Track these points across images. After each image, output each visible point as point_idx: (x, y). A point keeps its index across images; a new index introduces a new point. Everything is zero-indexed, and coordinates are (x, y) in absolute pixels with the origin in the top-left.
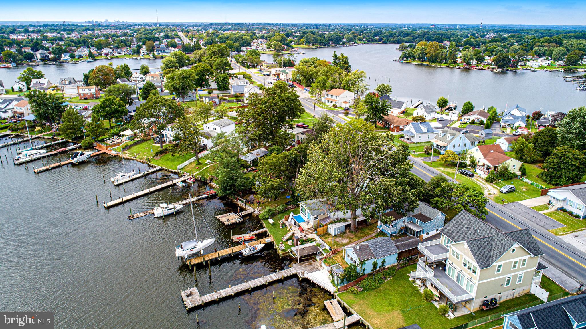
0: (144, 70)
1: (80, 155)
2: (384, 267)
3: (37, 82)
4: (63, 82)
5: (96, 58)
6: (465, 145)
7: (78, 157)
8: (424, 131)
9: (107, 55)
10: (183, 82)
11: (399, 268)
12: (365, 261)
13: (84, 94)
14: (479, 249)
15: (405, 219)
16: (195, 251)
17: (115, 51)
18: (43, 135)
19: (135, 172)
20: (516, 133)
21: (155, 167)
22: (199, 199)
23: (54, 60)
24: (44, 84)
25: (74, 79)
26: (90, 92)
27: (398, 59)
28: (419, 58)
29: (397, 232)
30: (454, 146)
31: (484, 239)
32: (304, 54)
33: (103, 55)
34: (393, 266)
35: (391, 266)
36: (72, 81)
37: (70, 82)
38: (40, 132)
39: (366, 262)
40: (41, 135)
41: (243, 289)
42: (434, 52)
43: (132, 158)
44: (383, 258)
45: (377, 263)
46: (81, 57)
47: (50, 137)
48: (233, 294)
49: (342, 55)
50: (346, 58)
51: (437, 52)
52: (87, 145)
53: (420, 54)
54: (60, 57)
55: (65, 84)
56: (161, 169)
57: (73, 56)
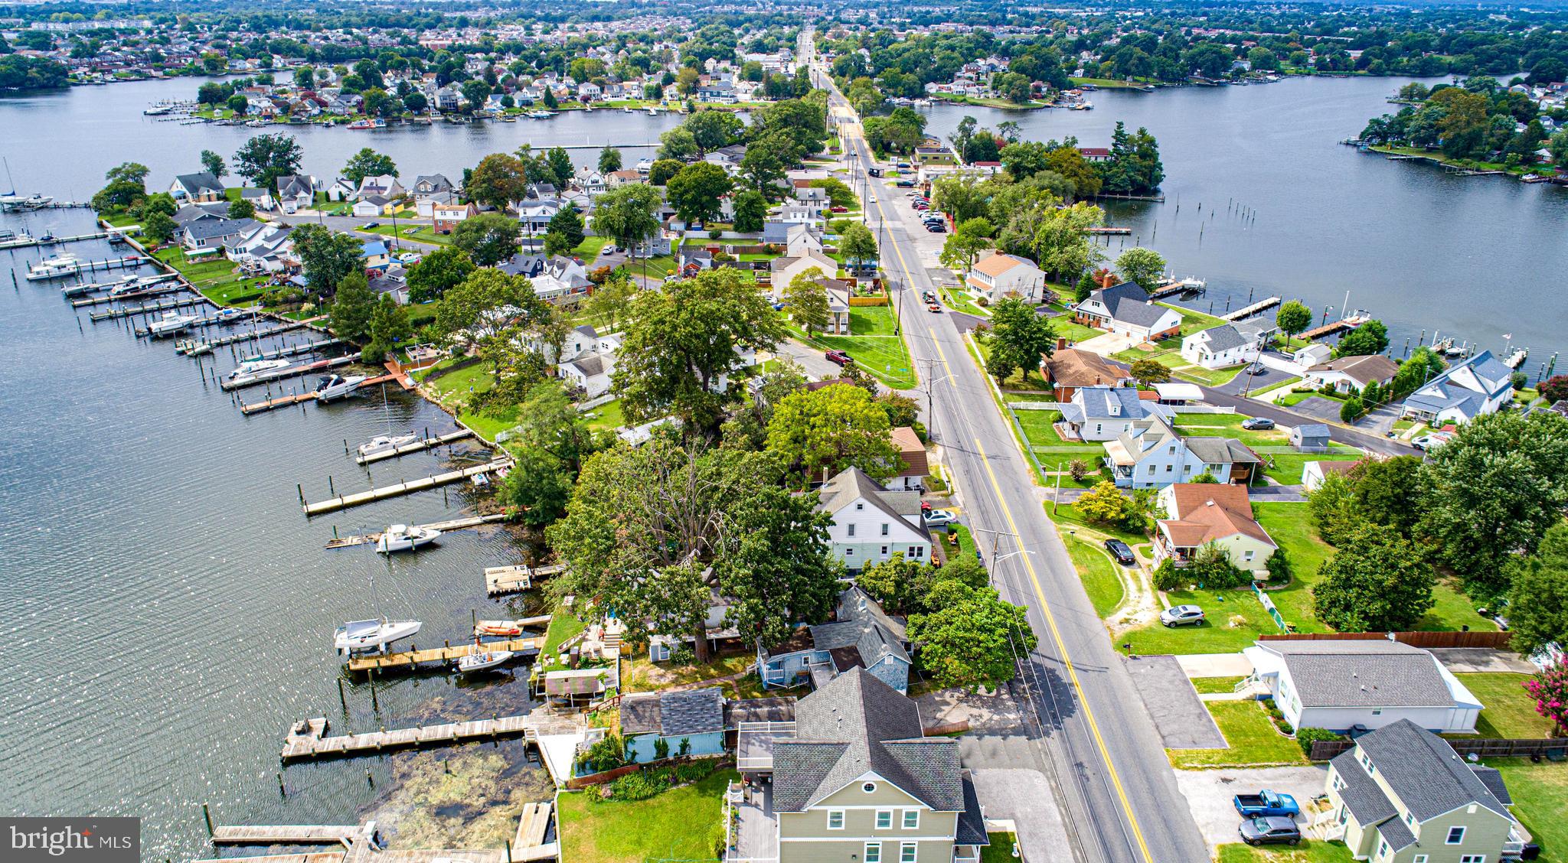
0: (608, 160)
1: (335, 384)
2: (688, 757)
3: (372, 184)
4: (422, 186)
5: (561, 107)
6: (1188, 468)
7: (330, 388)
8: (1111, 412)
9: (586, 99)
10: (629, 214)
11: (725, 766)
12: (635, 735)
13: (444, 222)
14: (798, 767)
15: (811, 654)
16: (369, 642)
17: (606, 90)
18: (312, 323)
19: (414, 437)
20: (1421, 444)
21: (463, 428)
22: (486, 522)
23: (467, 111)
24: (385, 188)
25: (446, 180)
26: (456, 218)
27: (1355, 138)
28: (1420, 142)
29: (788, 680)
30: (1153, 468)
31: (824, 747)
32: (1088, 109)
33: (578, 99)
34: (711, 759)
35: (707, 756)
36: (442, 183)
37: (436, 187)
38: (311, 314)
39: (635, 739)
40: (308, 322)
41: (402, 742)
42: (1468, 123)
43: (434, 400)
44: (684, 736)
45: (665, 745)
46: (528, 103)
47: (321, 329)
48: (379, 747)
49: (1142, 132)
50: (1152, 142)
51: (1476, 125)
52: (370, 357)
53: (1423, 128)
54: (479, 105)
55: (426, 192)
56: (470, 436)
57: (508, 103)
